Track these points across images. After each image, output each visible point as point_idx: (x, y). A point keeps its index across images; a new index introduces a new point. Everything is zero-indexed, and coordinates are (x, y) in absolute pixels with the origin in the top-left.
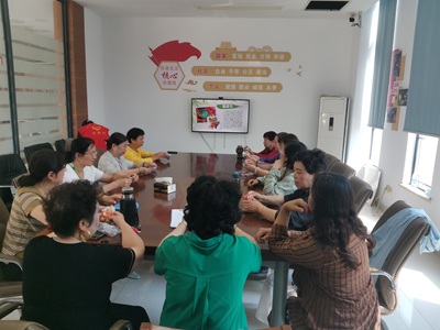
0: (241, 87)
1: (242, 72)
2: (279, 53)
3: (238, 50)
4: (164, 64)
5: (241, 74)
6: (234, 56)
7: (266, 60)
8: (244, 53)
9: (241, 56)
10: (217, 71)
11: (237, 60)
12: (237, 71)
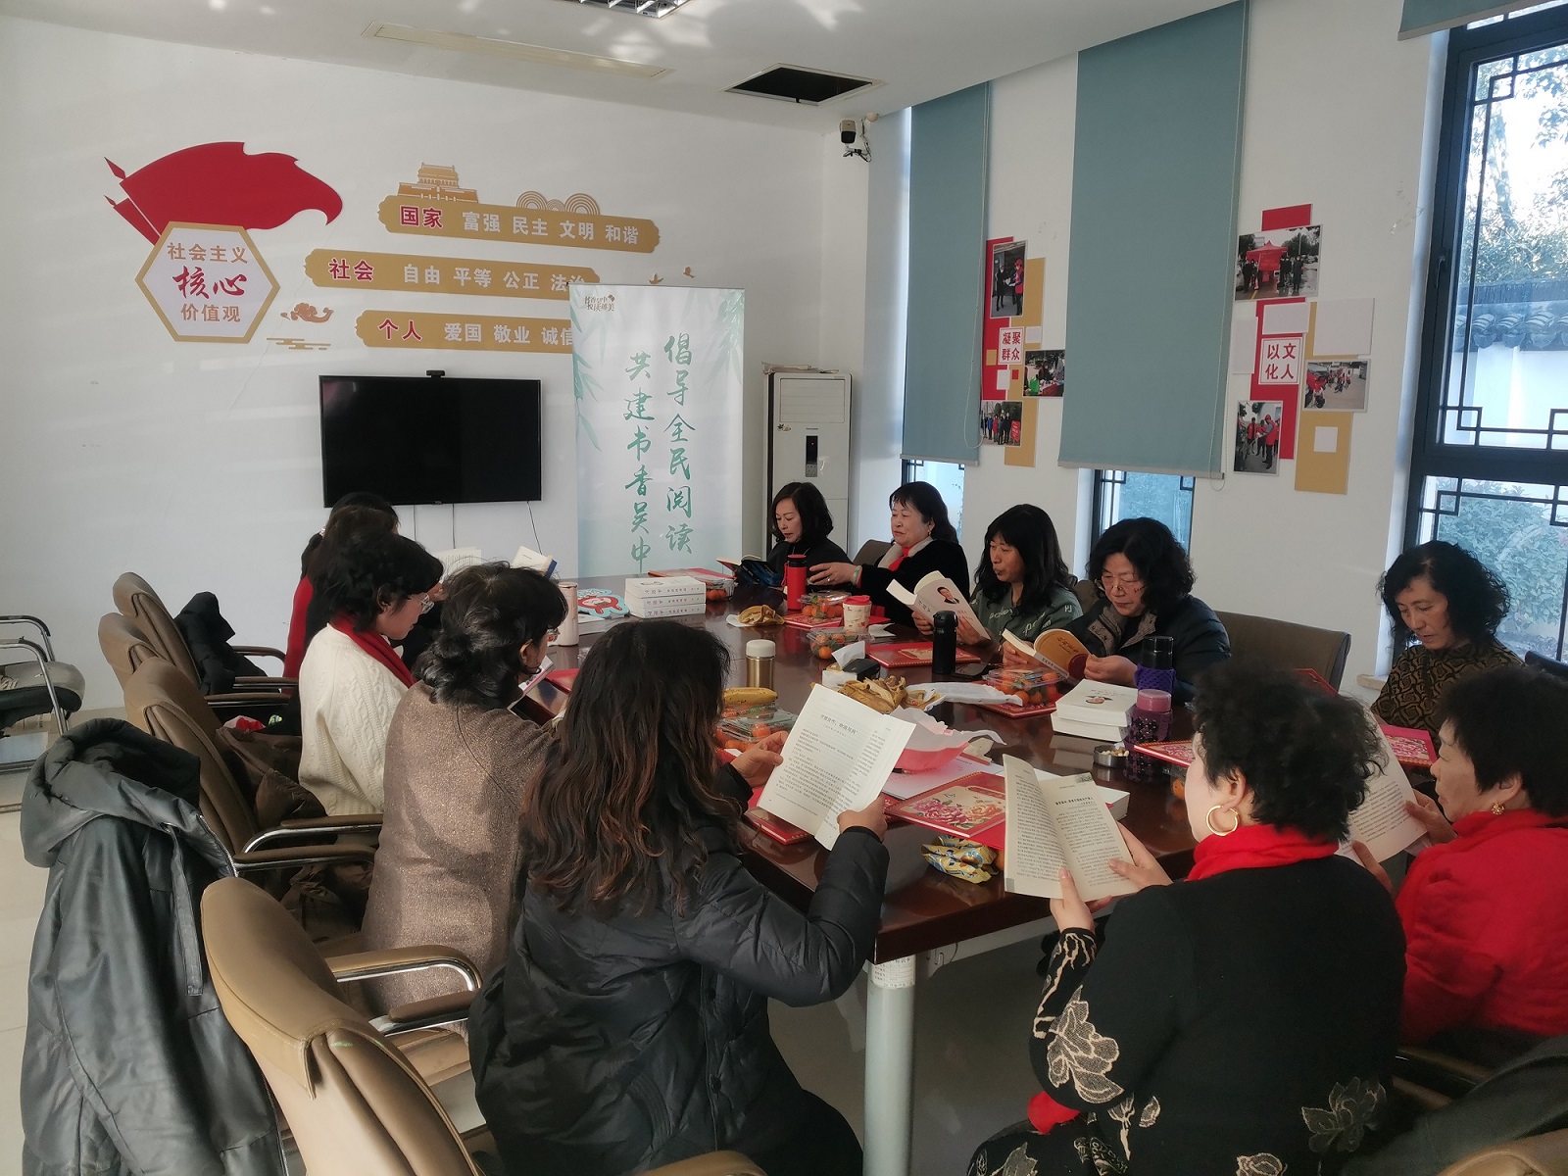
0: (501, 334)
1: (500, 279)
2: (622, 223)
3: (483, 199)
4: (181, 235)
5: (497, 289)
6: (471, 221)
7: (579, 242)
8: (505, 214)
10: (410, 273)
12: (483, 278)
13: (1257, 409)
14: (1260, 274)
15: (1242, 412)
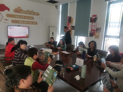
0: (25, 22)
1: (25, 17)
2: (36, 13)
3: (23, 10)
5: (24, 18)
6: (22, 12)
7: (32, 14)
8: (25, 11)
9: (24, 12)
10: (16, 16)
11: (23, 13)
12: (23, 17)
13: (91, 32)
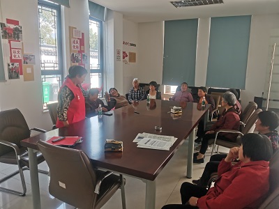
13: (13, 65)
14: (8, 34)
15: (9, 65)
